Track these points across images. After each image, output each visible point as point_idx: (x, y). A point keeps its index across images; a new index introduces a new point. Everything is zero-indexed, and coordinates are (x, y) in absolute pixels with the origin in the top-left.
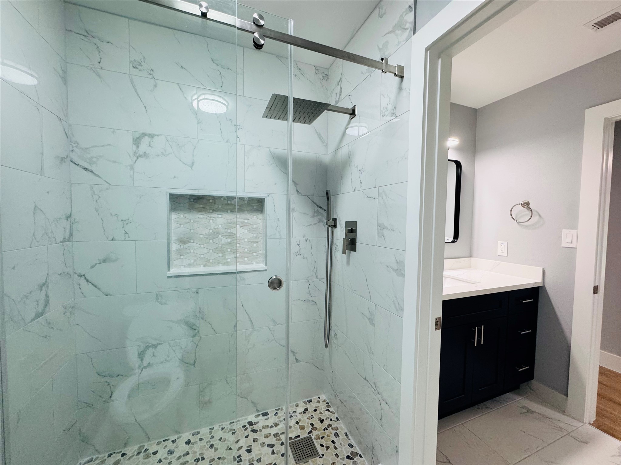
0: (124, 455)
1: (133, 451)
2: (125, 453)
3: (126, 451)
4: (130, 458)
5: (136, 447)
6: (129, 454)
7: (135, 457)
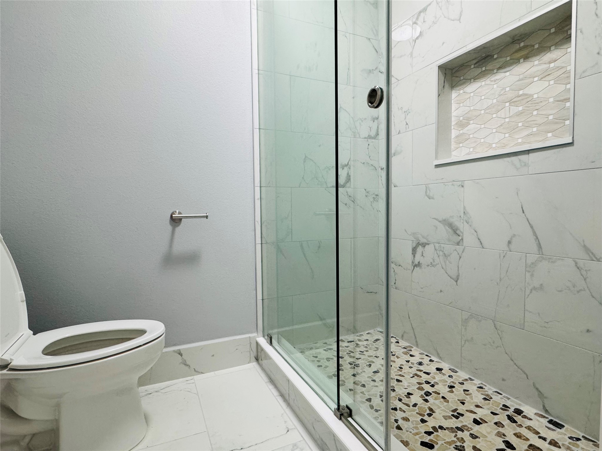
0: (398, 342)
1: (403, 345)
2: (399, 342)
3: (401, 342)
4: (397, 346)
5: (408, 345)
6: (400, 344)
7: (400, 348)
